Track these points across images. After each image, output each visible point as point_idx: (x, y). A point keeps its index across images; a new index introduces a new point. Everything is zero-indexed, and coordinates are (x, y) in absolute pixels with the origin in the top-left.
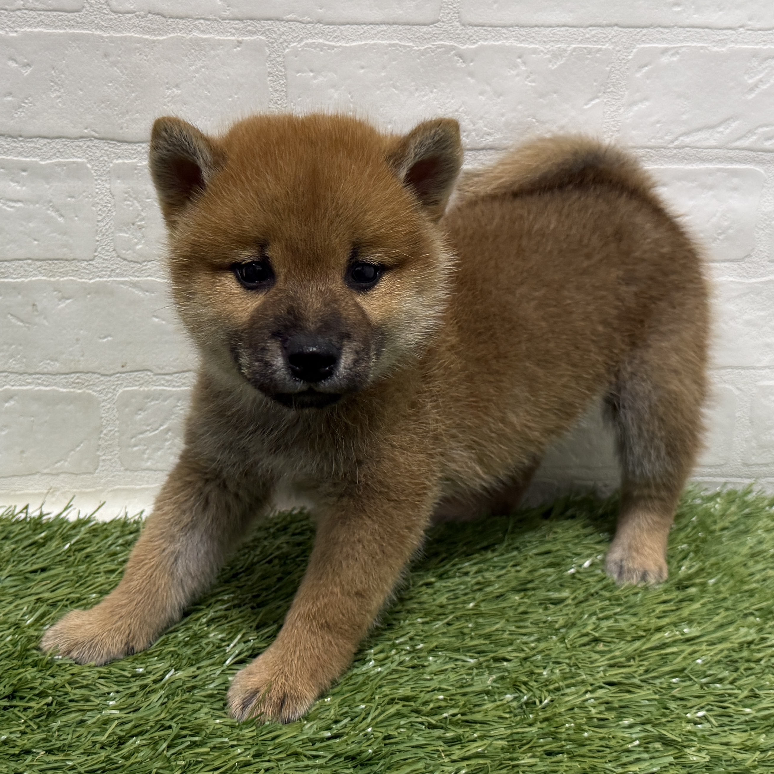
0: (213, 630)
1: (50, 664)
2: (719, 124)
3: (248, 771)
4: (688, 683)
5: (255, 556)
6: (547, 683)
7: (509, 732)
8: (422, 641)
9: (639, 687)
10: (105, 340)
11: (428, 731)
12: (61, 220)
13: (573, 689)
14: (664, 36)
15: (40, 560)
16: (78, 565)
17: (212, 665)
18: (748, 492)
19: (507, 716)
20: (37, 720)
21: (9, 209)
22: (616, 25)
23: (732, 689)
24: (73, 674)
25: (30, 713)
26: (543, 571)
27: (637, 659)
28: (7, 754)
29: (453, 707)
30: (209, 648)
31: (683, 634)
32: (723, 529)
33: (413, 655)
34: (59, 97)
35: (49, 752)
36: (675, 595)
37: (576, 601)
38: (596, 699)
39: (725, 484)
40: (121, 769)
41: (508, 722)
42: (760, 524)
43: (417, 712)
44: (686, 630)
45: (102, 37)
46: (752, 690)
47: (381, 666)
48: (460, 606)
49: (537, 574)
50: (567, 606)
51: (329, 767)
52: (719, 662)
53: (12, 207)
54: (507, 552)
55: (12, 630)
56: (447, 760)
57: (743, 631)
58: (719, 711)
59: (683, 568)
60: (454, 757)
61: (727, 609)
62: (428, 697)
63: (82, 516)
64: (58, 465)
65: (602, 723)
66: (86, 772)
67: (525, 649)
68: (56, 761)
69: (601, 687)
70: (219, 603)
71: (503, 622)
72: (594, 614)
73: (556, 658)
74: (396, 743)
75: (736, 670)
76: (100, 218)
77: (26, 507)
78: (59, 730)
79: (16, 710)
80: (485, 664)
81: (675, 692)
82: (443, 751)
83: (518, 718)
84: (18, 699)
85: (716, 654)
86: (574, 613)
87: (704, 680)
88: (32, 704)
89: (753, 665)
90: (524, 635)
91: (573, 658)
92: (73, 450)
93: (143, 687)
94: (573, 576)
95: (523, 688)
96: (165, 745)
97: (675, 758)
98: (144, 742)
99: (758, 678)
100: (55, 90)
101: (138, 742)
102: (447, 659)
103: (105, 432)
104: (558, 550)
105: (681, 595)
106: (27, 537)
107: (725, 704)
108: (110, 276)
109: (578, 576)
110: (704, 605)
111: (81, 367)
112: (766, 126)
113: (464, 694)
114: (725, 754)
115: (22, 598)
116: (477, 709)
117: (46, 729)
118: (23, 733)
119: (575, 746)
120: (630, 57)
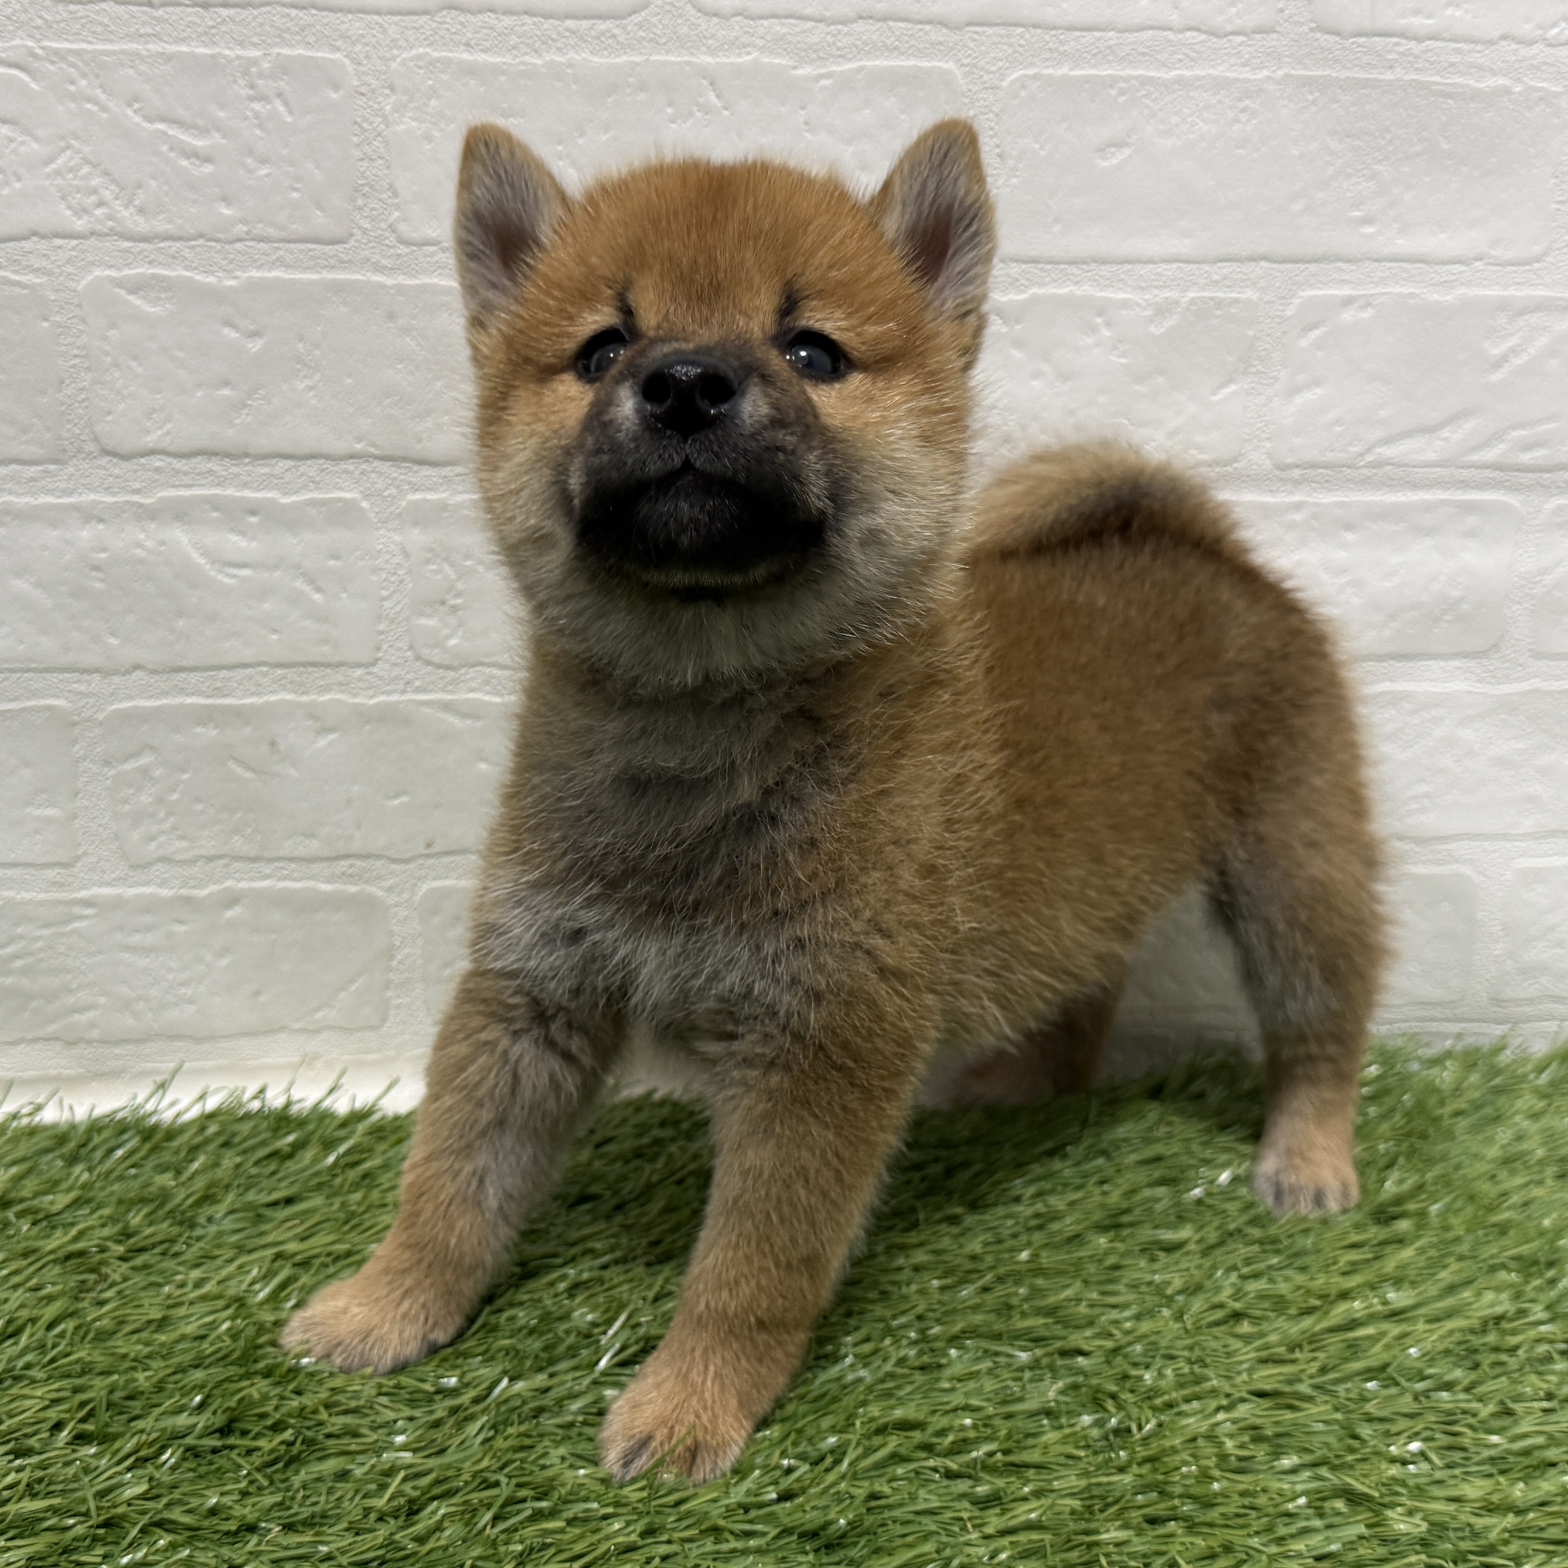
0: (580, 1305)
1: (295, 1371)
2: (1442, 425)
3: (631, 1561)
4: (1393, 1390)
5: (653, 1171)
6: (1152, 1393)
7: (1083, 1483)
8: (938, 1321)
9: (1310, 1399)
10: (396, 802)
11: (945, 1482)
12: (317, 597)
13: (1195, 1404)
14: (1347, 277)
15: (284, 1184)
16: (350, 1192)
17: (575, 1368)
18: (1499, 1049)
19: (1082, 1453)
20: (269, 1470)
21: (227, 580)
22: (1264, 258)
23: (1468, 1401)
24: (333, 1389)
25: (257, 1460)
26: (1147, 1193)
27: (1307, 1348)
28: (216, 1532)
29: (989, 1439)
30: (571, 1339)
31: (1385, 1303)
32: (1458, 1114)
33: (922, 1345)
34: (311, 388)
35: (289, 1527)
36: (1374, 1233)
37: (1204, 1246)
38: (1234, 1421)
39: (1459, 1036)
40: (412, 1560)
41: (1082, 1465)
42: (1520, 1104)
43: (928, 1448)
44: (1391, 1295)
45: (383, 286)
46: (1502, 1403)
47: (866, 1365)
48: (1006, 1256)
49: (1138, 1198)
50: (1187, 1253)
51: (774, 1550)
52: (1447, 1352)
53: (234, 576)
54: (1087, 1158)
55: (230, 1311)
56: (974, 1536)
57: (1489, 1296)
58: (1444, 1440)
59: (1388, 1184)
60: (989, 1530)
61: (1461, 1258)
62: (944, 1422)
63: (358, 1105)
64: (319, 1015)
65: (1244, 1464)
66: (350, 1564)
67: (1115, 1332)
68: (300, 1545)
69: (1243, 1400)
70: (588, 1257)
71: (1078, 1285)
72: (1234, 1268)
73: (1167, 1348)
74: (890, 1507)
75: (1476, 1366)
76: (384, 593)
77: (262, 1091)
78: (304, 1487)
79: (234, 1455)
80: (1045, 1361)
81: (1370, 1408)
82: (970, 1519)
83: (1100, 1458)
84: (237, 1434)
85: (1442, 1338)
86: (1199, 1267)
87: (1420, 1386)
88: (261, 1443)
89: (1504, 1357)
90: (1114, 1306)
91: (1197, 1349)
92: (344, 988)
93: (454, 1411)
94: (1199, 1202)
95: (1110, 1405)
96: (488, 1516)
97: (1368, 1526)
98: (453, 1509)
99: (1514, 1382)
100: (305, 377)
101: (442, 1511)
102: (980, 1354)
103: (399, 957)
104: (1174, 1155)
105: (1383, 1233)
106: (263, 1143)
107: (1456, 1428)
108: (403, 692)
109: (1209, 1201)
110: (1421, 1251)
111: (356, 846)
112: (1522, 425)
113: (1009, 1416)
114: (1454, 1518)
115: (250, 1252)
116: (1030, 1442)
117: (283, 1486)
118: (244, 1494)
119: (1197, 1506)
120: (1289, 313)
